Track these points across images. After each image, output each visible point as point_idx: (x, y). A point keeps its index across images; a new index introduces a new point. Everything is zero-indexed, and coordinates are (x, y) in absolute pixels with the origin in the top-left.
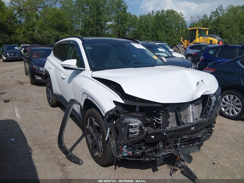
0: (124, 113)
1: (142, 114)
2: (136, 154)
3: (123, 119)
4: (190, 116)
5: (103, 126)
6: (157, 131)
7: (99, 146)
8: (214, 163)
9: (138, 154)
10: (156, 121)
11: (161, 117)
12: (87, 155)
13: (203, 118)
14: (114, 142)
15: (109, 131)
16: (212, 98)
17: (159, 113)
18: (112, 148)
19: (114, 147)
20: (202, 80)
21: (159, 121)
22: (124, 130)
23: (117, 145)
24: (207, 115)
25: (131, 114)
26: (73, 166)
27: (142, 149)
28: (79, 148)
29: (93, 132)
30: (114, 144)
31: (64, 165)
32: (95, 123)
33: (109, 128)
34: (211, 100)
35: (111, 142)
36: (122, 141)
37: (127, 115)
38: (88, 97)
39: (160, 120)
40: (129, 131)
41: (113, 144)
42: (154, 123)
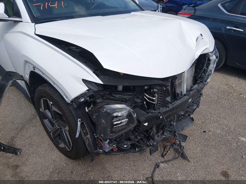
0: (102, 97)
1: (130, 95)
2: (123, 148)
3: (102, 107)
4: (184, 83)
5: (68, 115)
6: (150, 114)
7: (64, 137)
8: (205, 131)
9: (125, 147)
10: (148, 100)
11: (156, 95)
12: (48, 144)
13: (198, 84)
14: (89, 136)
15: (79, 123)
16: (211, 58)
17: (153, 90)
18: (87, 145)
19: (89, 142)
20: (201, 35)
21: (153, 100)
22: (104, 122)
23: (94, 140)
24: (202, 80)
25: (113, 96)
26: (31, 166)
27: (131, 140)
28: (35, 134)
29: (53, 118)
30: (90, 139)
31: (17, 166)
32: (54, 109)
33: (79, 120)
34: (209, 60)
35: (85, 138)
36: (102, 135)
37: (107, 99)
38: (35, 70)
39: (155, 99)
40: (113, 123)
41: (87, 139)
42: (145, 103)
